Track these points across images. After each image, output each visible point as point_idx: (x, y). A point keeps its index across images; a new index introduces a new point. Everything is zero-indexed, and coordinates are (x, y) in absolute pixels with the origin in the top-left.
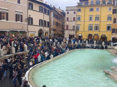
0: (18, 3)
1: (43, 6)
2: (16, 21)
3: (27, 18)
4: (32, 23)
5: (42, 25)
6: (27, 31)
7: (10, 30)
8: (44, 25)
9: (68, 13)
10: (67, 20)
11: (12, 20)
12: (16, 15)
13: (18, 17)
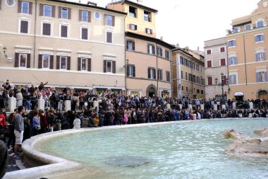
0: (108, 41)
1: (155, 44)
2: (105, 71)
3: (124, 66)
4: (134, 75)
5: (155, 78)
6: (124, 89)
7: (95, 87)
8: (158, 78)
9: (209, 52)
10: (208, 67)
11: (98, 71)
12: (105, 61)
13: (109, 66)
